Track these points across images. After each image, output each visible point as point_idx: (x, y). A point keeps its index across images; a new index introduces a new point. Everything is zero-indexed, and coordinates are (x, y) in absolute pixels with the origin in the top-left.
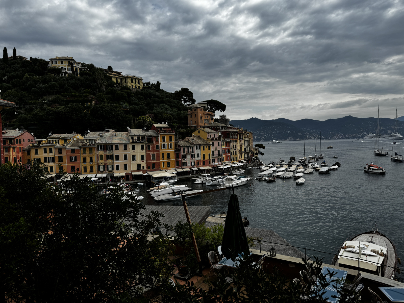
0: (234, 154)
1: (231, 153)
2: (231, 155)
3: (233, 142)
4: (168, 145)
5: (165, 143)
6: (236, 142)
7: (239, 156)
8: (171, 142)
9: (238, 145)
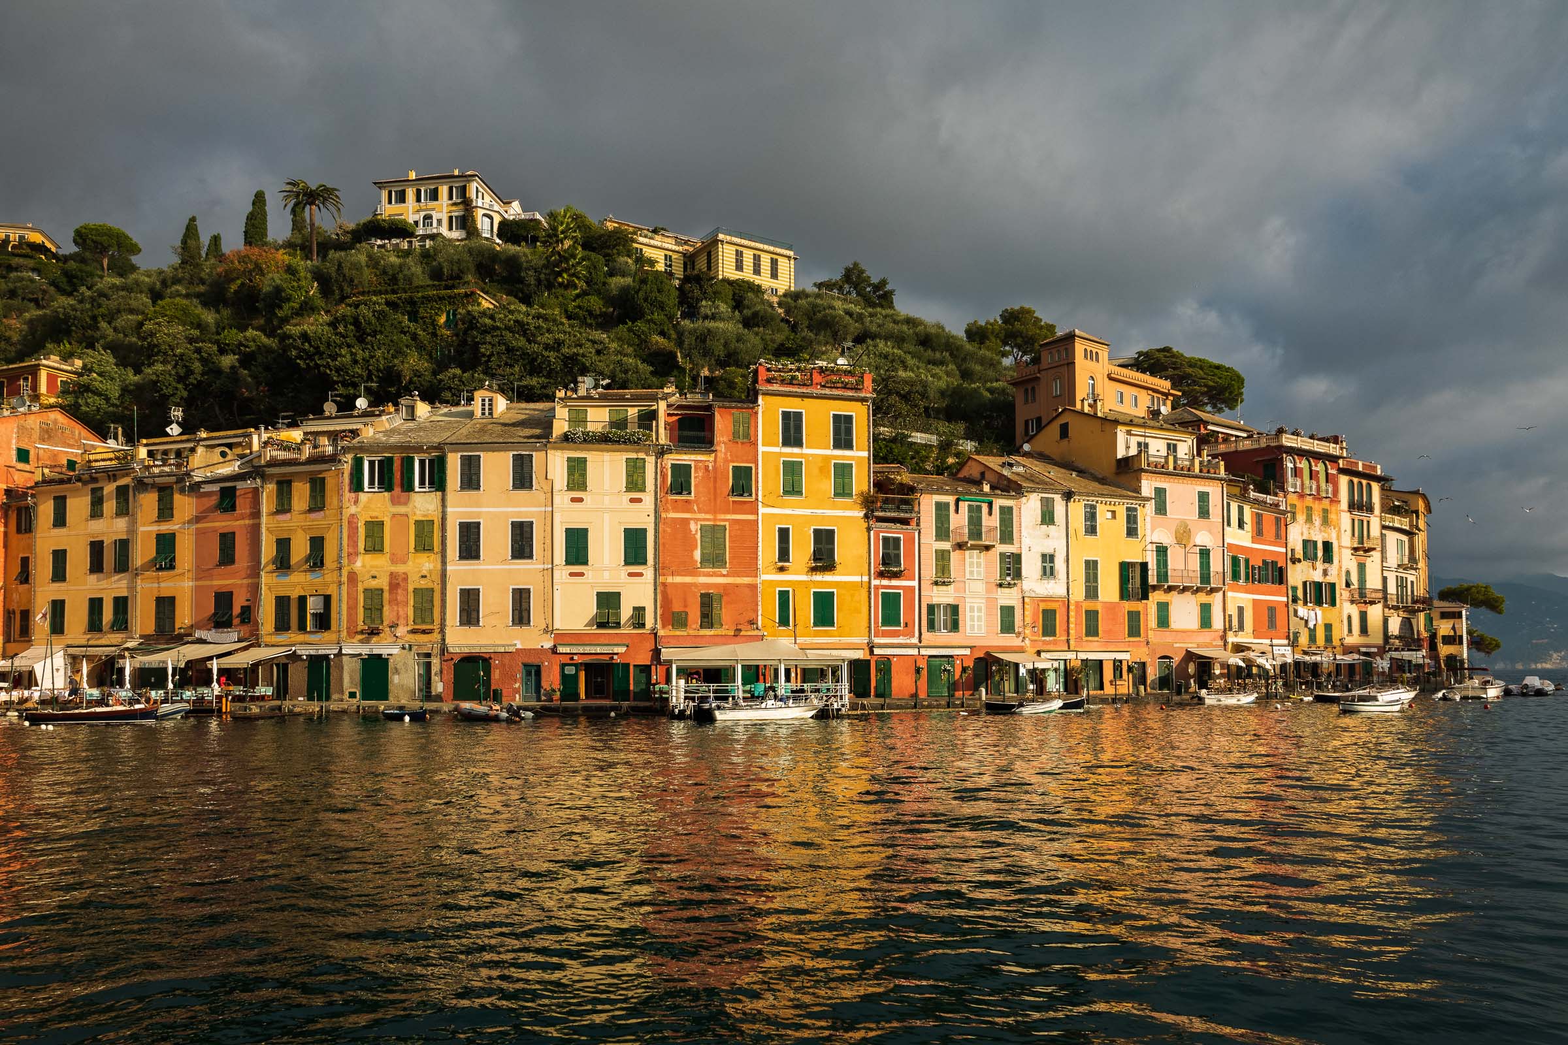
0: (1311, 599)
1: (1294, 589)
2: (1294, 600)
3: (1309, 519)
4: (823, 470)
5: (802, 455)
6: (1326, 521)
7: (1349, 617)
8: (847, 453)
9: (1340, 547)
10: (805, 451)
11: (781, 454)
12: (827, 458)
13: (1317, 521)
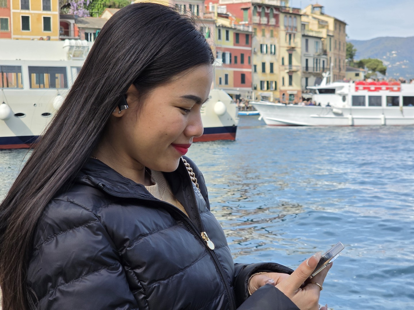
0: (264, 70)
1: (255, 66)
2: (255, 71)
3: (264, 35)
4: (38, 19)
5: (29, 13)
6: (272, 36)
7: (283, 79)
8: (48, 12)
9: (280, 47)
10: (31, 11)
11: (20, 13)
12: (40, 15)
13: (268, 35)
